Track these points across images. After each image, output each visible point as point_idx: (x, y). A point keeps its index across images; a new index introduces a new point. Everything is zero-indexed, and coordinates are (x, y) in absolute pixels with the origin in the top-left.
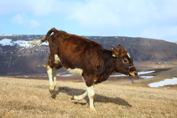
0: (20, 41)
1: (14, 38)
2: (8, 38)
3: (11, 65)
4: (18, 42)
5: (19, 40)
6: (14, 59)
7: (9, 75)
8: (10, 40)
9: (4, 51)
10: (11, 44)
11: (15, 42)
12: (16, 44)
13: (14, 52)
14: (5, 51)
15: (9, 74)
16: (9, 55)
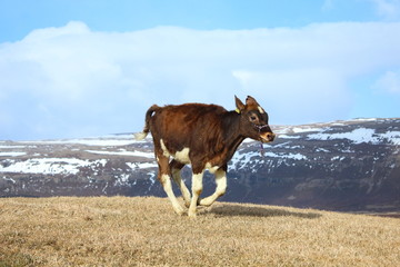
0: (395, 133)
1: (380, 127)
2: (367, 125)
3: (374, 187)
4: (388, 135)
5: (391, 130)
6: (380, 173)
7: (370, 210)
8: (372, 131)
9: (358, 156)
10: (375, 141)
11: (383, 135)
12: (385, 140)
13: (381, 158)
14: (361, 155)
15: (369, 207)
16: (368, 164)
